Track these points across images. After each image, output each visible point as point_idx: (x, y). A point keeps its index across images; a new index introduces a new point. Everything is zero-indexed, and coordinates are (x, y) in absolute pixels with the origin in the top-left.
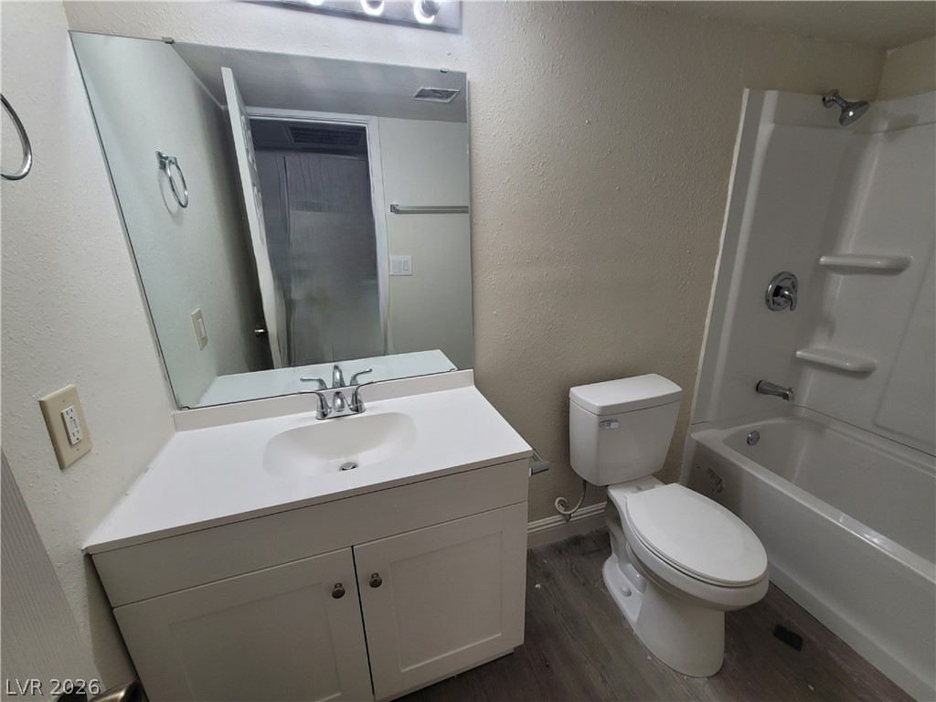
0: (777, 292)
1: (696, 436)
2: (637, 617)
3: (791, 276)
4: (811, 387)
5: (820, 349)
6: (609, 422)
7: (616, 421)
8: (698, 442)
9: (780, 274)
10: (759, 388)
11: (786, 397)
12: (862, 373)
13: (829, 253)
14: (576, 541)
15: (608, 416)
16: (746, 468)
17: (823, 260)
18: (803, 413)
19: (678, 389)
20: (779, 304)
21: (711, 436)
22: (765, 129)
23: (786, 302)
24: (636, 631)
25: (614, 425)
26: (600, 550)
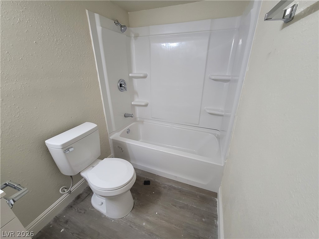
0: (121, 85)
1: (111, 138)
2: (106, 211)
3: (123, 81)
4: (138, 112)
5: (137, 101)
6: (68, 150)
7: (72, 147)
8: (112, 139)
9: (120, 80)
10: (125, 116)
11: (132, 117)
12: (146, 105)
13: (131, 73)
14: (78, 197)
15: (66, 148)
16: (127, 142)
17: (130, 75)
18: (138, 119)
19: (96, 125)
20: (123, 90)
21: (116, 136)
22: (99, 29)
23: (124, 89)
24: (107, 215)
25: (71, 150)
26: (89, 194)
